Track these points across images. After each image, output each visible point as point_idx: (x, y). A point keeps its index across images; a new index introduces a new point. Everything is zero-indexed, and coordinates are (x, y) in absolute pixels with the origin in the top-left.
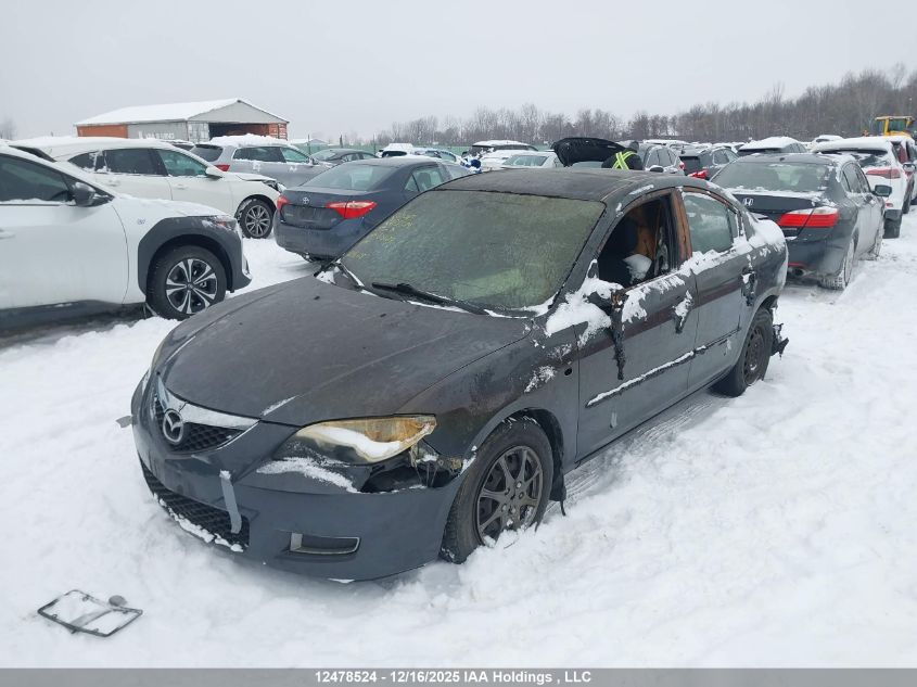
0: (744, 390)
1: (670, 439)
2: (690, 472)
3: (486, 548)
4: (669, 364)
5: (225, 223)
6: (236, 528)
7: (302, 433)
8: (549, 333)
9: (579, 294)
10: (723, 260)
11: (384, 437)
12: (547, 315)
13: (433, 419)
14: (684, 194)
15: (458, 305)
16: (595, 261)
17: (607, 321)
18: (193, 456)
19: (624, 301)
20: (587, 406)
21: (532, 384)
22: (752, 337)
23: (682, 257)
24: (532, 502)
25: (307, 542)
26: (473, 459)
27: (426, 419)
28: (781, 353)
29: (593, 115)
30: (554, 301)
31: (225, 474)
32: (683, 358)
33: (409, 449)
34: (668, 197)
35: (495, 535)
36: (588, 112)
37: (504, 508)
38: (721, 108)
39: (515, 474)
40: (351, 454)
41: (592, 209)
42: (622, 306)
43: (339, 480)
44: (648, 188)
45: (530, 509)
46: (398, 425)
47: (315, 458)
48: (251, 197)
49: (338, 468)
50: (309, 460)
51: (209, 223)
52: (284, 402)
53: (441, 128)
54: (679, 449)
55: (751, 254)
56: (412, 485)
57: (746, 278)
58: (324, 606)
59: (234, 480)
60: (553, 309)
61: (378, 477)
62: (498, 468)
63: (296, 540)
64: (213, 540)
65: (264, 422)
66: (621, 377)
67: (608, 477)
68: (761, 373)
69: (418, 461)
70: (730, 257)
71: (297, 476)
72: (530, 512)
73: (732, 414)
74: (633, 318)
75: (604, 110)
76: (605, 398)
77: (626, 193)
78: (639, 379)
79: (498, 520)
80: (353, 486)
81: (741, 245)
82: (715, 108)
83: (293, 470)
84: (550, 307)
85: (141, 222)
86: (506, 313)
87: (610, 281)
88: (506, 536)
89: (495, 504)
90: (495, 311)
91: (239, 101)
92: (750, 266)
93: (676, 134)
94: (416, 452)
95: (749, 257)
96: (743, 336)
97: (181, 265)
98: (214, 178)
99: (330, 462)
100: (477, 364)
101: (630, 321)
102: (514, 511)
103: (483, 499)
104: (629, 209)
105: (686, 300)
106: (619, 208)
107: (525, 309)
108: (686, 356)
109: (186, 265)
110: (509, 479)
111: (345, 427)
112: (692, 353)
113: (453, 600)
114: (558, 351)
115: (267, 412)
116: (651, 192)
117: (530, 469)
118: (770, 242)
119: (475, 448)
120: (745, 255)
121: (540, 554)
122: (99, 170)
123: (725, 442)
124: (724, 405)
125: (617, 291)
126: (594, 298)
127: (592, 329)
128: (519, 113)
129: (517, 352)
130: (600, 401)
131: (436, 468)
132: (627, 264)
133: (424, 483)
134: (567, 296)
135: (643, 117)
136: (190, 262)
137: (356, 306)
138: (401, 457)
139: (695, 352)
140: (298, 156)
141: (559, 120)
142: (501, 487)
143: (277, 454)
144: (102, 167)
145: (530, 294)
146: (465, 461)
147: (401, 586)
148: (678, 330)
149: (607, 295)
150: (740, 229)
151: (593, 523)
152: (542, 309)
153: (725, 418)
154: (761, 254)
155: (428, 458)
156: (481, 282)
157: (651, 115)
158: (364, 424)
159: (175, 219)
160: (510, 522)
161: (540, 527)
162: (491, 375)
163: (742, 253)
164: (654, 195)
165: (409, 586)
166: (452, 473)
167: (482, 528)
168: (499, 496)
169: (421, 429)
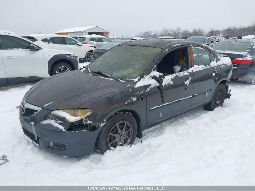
0: (214, 109)
1: (184, 122)
2: (187, 133)
3: (111, 151)
4: (182, 99)
5: (74, 57)
6: (36, 139)
7: (53, 112)
8: (136, 87)
9: (149, 76)
10: (205, 68)
11: (75, 115)
12: (137, 82)
13: (91, 110)
14: (192, 47)
15: (112, 78)
16: (156, 66)
17: (158, 84)
18: (26, 117)
19: (163, 78)
20: (150, 110)
21: (127, 102)
22: (217, 93)
23: (190, 66)
24: (129, 138)
25: (55, 145)
26: (104, 123)
27: (89, 110)
28: (229, 98)
29: (197, 30)
30: (140, 77)
31: (33, 123)
32: (188, 97)
33: (83, 119)
34: (186, 48)
35: (115, 147)
36: (196, 29)
37: (118, 139)
38: (237, 28)
39: (122, 129)
40: (65, 119)
41: (158, 50)
42: (163, 80)
43: (61, 127)
44: (179, 44)
45: (129, 140)
46: (79, 112)
47: (55, 120)
48: (90, 51)
49: (61, 123)
50: (54, 120)
51: (69, 56)
52: (50, 103)
53: (153, 34)
54: (185, 126)
55: (217, 67)
56: (83, 130)
57: (214, 74)
58: (58, 164)
59: (35, 125)
60: (139, 80)
61: (72, 127)
62: (116, 126)
63: (52, 144)
64: (32, 142)
65: (44, 109)
66: (163, 102)
67: (160, 132)
68: (221, 104)
69: (86, 123)
70: (208, 67)
71: (50, 125)
72: (129, 141)
73: (207, 116)
74: (168, 84)
75: (201, 29)
76: (156, 108)
77: (170, 46)
78: (170, 103)
79: (116, 142)
80: (65, 129)
81: (214, 64)
82: (235, 27)
83: (49, 123)
84: (138, 79)
85: (49, 55)
86: (125, 81)
87: (159, 72)
88: (118, 148)
89: (115, 138)
90: (122, 80)
91: (97, 26)
92: (216, 70)
93: (223, 35)
94: (85, 120)
95: (216, 68)
96: (213, 92)
97: (60, 67)
98: (80, 45)
99: (59, 121)
100: (108, 95)
101: (167, 85)
102: (121, 140)
103: (110, 136)
104: (171, 51)
105: (189, 79)
106: (167, 50)
107: (131, 80)
108: (189, 97)
109: (62, 68)
110: (119, 130)
111: (64, 111)
112: (191, 96)
113: (96, 165)
114: (139, 92)
115: (45, 106)
116: (180, 46)
117: (128, 128)
118: (225, 63)
119: (105, 120)
120: (215, 67)
121: (129, 154)
122: (49, 43)
123: (200, 124)
124: (206, 113)
125: (161, 75)
126: (154, 77)
127: (152, 86)
128: (175, 29)
129: (123, 92)
130: (154, 109)
131: (92, 125)
132: (174, 68)
133: (87, 129)
134: (144, 76)
135: (212, 31)
136: (63, 67)
137: (83, 77)
138: (80, 121)
139: (193, 96)
140: (107, 40)
141: (187, 31)
142: (117, 132)
143: (45, 118)
144: (50, 42)
145: (134, 75)
146: (102, 124)
147: (82, 160)
148: (186, 89)
149: (158, 76)
150: (214, 59)
151: (150, 145)
152: (136, 80)
153: (204, 117)
154: (221, 67)
155: (89, 122)
156: (121, 72)
157: (215, 30)
158: (70, 111)
159: (59, 55)
160: (120, 143)
161: (132, 146)
162: (113, 98)
163: (213, 66)
164: (181, 47)
165: (85, 160)
166: (97, 127)
167: (109, 145)
168: (116, 135)
169: (87, 113)
